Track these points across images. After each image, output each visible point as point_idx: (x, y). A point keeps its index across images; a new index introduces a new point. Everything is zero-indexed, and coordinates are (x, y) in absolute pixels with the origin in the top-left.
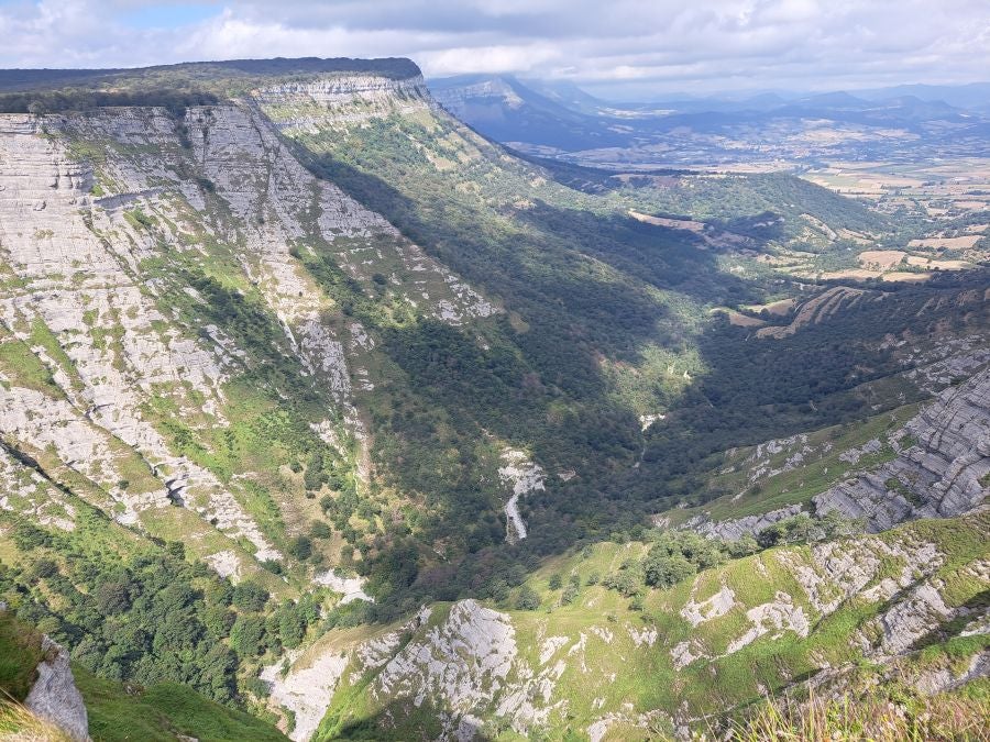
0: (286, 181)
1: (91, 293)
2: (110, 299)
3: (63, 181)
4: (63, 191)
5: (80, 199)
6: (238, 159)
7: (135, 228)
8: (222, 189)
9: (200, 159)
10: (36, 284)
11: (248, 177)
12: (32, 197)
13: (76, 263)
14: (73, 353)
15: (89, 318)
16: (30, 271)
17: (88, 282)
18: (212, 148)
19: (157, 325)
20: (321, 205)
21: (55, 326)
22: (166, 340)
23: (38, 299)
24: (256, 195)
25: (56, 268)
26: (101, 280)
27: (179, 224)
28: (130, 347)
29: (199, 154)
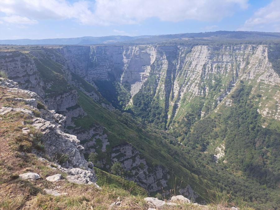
3: (207, 57)
4: (206, 59)
5: (208, 61)
7: (215, 68)
18: (255, 55)
21: (191, 79)
23: (193, 74)
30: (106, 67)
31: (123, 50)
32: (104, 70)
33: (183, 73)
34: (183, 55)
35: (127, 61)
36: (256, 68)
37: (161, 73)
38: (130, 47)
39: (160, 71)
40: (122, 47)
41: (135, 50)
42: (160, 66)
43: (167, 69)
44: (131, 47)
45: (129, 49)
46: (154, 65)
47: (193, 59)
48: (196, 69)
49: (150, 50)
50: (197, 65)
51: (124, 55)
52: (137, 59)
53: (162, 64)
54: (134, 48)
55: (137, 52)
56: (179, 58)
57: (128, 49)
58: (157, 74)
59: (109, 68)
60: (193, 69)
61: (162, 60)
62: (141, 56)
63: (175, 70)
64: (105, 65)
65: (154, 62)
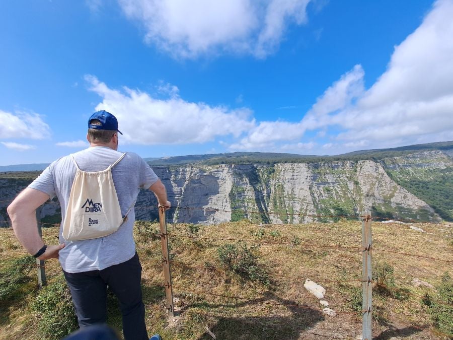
0: (384, 184)
1: (304, 204)
2: (307, 206)
3: (309, 178)
4: (308, 180)
5: (311, 182)
6: (368, 176)
7: (324, 191)
8: (361, 184)
9: (358, 175)
10: (296, 199)
11: (369, 182)
12: (302, 181)
13: (304, 197)
14: (295, 216)
15: (301, 210)
16: (296, 196)
17: (305, 201)
18: (362, 172)
19: (314, 216)
20: (395, 194)
21: (294, 209)
22: (314, 220)
23: (294, 202)
24: (369, 187)
25: (300, 197)
26: (307, 201)
27: (340, 192)
28: (305, 219)
29: (358, 173)
30: (145, 205)
31: (170, 173)
32: (143, 210)
33: (277, 201)
34: (265, 177)
35: (179, 191)
36: (377, 188)
37: (246, 204)
38: (181, 169)
39: (243, 202)
40: (168, 169)
41: (192, 172)
42: (243, 194)
43: (254, 198)
44: (183, 168)
45: (179, 172)
46: (234, 194)
47: (284, 181)
48: (294, 195)
49: (218, 172)
50: (293, 189)
51: (173, 181)
52: (194, 185)
53: (243, 191)
54: (188, 169)
55: (195, 175)
56: (262, 181)
57: (177, 173)
58: (241, 207)
59: (150, 205)
60: (290, 195)
61: (242, 185)
62: (201, 180)
63: (263, 197)
64: (145, 201)
65: (232, 189)
